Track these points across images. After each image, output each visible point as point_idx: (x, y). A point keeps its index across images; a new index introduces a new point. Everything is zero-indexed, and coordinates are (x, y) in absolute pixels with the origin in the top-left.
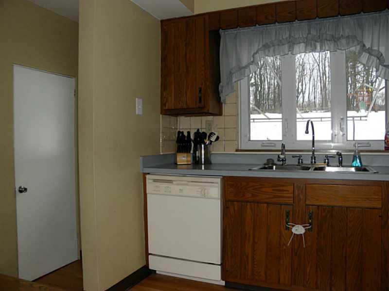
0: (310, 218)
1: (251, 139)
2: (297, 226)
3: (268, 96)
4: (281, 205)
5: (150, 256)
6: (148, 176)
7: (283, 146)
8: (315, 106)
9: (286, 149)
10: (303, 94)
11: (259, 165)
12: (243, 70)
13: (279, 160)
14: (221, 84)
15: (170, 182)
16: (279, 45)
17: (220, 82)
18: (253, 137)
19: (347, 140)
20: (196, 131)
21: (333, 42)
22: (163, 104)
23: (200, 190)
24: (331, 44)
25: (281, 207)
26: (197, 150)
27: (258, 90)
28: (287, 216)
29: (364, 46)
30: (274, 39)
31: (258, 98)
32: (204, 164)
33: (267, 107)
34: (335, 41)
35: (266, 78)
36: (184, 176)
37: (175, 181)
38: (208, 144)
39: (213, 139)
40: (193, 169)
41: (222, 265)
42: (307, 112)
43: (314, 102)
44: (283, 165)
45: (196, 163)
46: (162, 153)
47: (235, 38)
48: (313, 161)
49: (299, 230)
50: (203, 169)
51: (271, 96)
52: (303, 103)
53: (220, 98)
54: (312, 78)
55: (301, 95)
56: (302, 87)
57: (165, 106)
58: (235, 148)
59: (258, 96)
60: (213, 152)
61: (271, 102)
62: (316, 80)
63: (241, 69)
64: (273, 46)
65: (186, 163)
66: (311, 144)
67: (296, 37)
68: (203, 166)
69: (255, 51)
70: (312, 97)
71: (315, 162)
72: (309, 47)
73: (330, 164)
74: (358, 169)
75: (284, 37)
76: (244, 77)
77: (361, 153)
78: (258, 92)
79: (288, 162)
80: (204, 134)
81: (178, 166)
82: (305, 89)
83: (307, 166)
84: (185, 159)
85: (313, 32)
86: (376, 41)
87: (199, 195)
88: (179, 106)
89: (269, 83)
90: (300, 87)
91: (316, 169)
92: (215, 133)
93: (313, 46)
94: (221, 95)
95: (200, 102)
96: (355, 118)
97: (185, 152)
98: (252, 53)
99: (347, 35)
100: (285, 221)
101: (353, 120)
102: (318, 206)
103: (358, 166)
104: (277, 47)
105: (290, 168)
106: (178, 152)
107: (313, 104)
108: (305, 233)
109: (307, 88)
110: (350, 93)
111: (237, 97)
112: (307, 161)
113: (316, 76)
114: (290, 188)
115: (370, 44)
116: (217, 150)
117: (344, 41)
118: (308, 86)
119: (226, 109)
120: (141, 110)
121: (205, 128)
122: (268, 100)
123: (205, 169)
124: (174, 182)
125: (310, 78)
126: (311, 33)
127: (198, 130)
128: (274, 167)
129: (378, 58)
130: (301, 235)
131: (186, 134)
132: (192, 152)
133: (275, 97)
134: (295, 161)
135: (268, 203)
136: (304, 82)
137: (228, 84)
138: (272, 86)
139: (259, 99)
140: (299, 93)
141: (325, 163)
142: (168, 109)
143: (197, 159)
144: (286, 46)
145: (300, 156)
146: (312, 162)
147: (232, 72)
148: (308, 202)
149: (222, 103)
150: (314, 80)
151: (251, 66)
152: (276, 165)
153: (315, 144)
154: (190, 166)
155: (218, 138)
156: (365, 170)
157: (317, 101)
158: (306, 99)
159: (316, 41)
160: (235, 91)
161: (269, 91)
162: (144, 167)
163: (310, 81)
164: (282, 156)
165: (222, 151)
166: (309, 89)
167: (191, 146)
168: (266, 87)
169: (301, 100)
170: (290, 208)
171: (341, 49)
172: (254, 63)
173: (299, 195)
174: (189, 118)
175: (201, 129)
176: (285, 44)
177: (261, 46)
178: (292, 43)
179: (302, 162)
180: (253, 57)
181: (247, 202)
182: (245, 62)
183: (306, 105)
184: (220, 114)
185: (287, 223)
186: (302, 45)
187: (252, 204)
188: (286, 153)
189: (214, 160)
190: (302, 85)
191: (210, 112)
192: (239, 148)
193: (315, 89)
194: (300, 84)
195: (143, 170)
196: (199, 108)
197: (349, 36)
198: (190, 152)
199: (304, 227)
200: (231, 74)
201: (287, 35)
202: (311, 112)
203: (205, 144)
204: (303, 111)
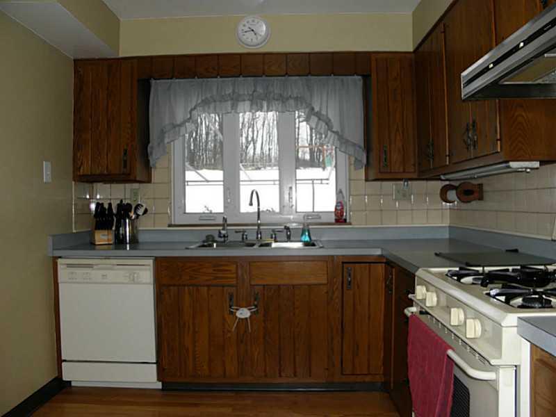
0: (255, 300)
1: (187, 211)
2: (242, 309)
3: (206, 146)
4: (223, 287)
5: (63, 364)
6: (59, 261)
7: (225, 220)
8: (270, 161)
9: (228, 222)
10: (254, 143)
11: (197, 242)
12: (177, 129)
13: (220, 237)
14: (150, 145)
15: (90, 266)
16: (220, 101)
17: (149, 142)
18: (190, 208)
19: (296, 212)
20: (119, 202)
21: (281, 102)
22: (76, 168)
23: (128, 275)
24: (278, 104)
25: (223, 290)
26: (121, 226)
27: (192, 136)
28: (231, 300)
29: (313, 109)
30: (215, 93)
31: (192, 148)
32: (129, 243)
33: (205, 160)
34: (283, 102)
35: (203, 119)
36: (108, 258)
37: (97, 265)
38: (134, 219)
39: (140, 212)
40: (116, 249)
41: (158, 363)
42: (259, 169)
43: (269, 154)
44: (224, 242)
45: (120, 242)
46: (74, 231)
47: (169, 89)
48: (259, 236)
49: (244, 313)
50: (128, 249)
51: (211, 145)
52: (253, 156)
53: (148, 161)
54: (266, 122)
55: (252, 145)
56: (253, 134)
57: (79, 171)
58: (168, 222)
59: (192, 145)
60: (140, 228)
61: (210, 154)
62: (271, 124)
63: (176, 126)
64: (215, 101)
65: (107, 243)
66: (257, 217)
67: (241, 92)
68: (128, 246)
69: (193, 107)
70: (266, 148)
71: (261, 238)
72: (254, 107)
73: (278, 239)
74: (306, 244)
75: (227, 93)
76: (179, 136)
77: (310, 227)
78: (192, 139)
79: (231, 238)
80: (129, 206)
81: (97, 247)
82: (257, 137)
83: (251, 242)
84: (106, 238)
85: (260, 90)
86: (324, 105)
87: (126, 281)
88: (98, 172)
89: (207, 127)
90: (250, 133)
91: (261, 246)
92: (143, 205)
93: (259, 105)
94: (150, 158)
95: (125, 166)
96: (315, 182)
97: (105, 229)
98: (189, 109)
99: (295, 96)
100: (228, 305)
101: (313, 183)
102: (264, 285)
103: (307, 241)
104: (218, 103)
105: (233, 245)
106: (96, 229)
107: (268, 157)
108: (250, 316)
109: (260, 136)
110: (316, 144)
111: (169, 160)
112: (252, 237)
113: (272, 121)
114: (233, 268)
115: (319, 107)
116: (145, 224)
117: (292, 102)
118: (260, 132)
119: (156, 175)
120: (50, 176)
121: (130, 199)
122: (206, 151)
123: (130, 248)
124: (95, 267)
125: (264, 122)
126: (258, 90)
127: (121, 201)
128: (215, 245)
129: (327, 124)
130: (246, 319)
131: (106, 206)
132: (114, 228)
133: (215, 146)
134: (239, 237)
135: (208, 286)
136: (255, 128)
137: (159, 144)
138: (212, 132)
139: (194, 150)
140: (248, 143)
141: (272, 238)
142: (83, 175)
143: (121, 237)
144: (229, 103)
145: (244, 231)
146: (257, 238)
147: (165, 130)
148: (253, 283)
149: (151, 168)
150: (269, 125)
151: (187, 124)
152: (216, 242)
153: (261, 216)
154: (111, 246)
155: (146, 211)
156: (314, 245)
157: (273, 154)
158: (258, 151)
159: (263, 100)
160: (168, 153)
161: (207, 138)
162: (54, 249)
163: (263, 125)
164: (223, 232)
165: (151, 227)
166: (263, 136)
167: (113, 220)
168: (204, 132)
169: (251, 152)
170: (233, 290)
171: (289, 111)
172: (191, 121)
173: (242, 275)
174: (108, 185)
175: (125, 199)
176: (227, 101)
177: (199, 101)
178: (236, 100)
179: (246, 238)
180: (190, 113)
181: (184, 285)
182: (179, 119)
183: (259, 158)
184: (149, 181)
185: (230, 307)
186: (247, 103)
187: (191, 288)
188: (229, 228)
189: (141, 238)
190: (253, 132)
191: (138, 179)
192: (173, 223)
193: (270, 137)
194: (250, 130)
195: (53, 254)
196: (123, 174)
197: (297, 97)
198: (111, 229)
199: (250, 309)
200: (163, 133)
201: (231, 91)
202: (265, 168)
203: (130, 218)
204: (254, 168)
